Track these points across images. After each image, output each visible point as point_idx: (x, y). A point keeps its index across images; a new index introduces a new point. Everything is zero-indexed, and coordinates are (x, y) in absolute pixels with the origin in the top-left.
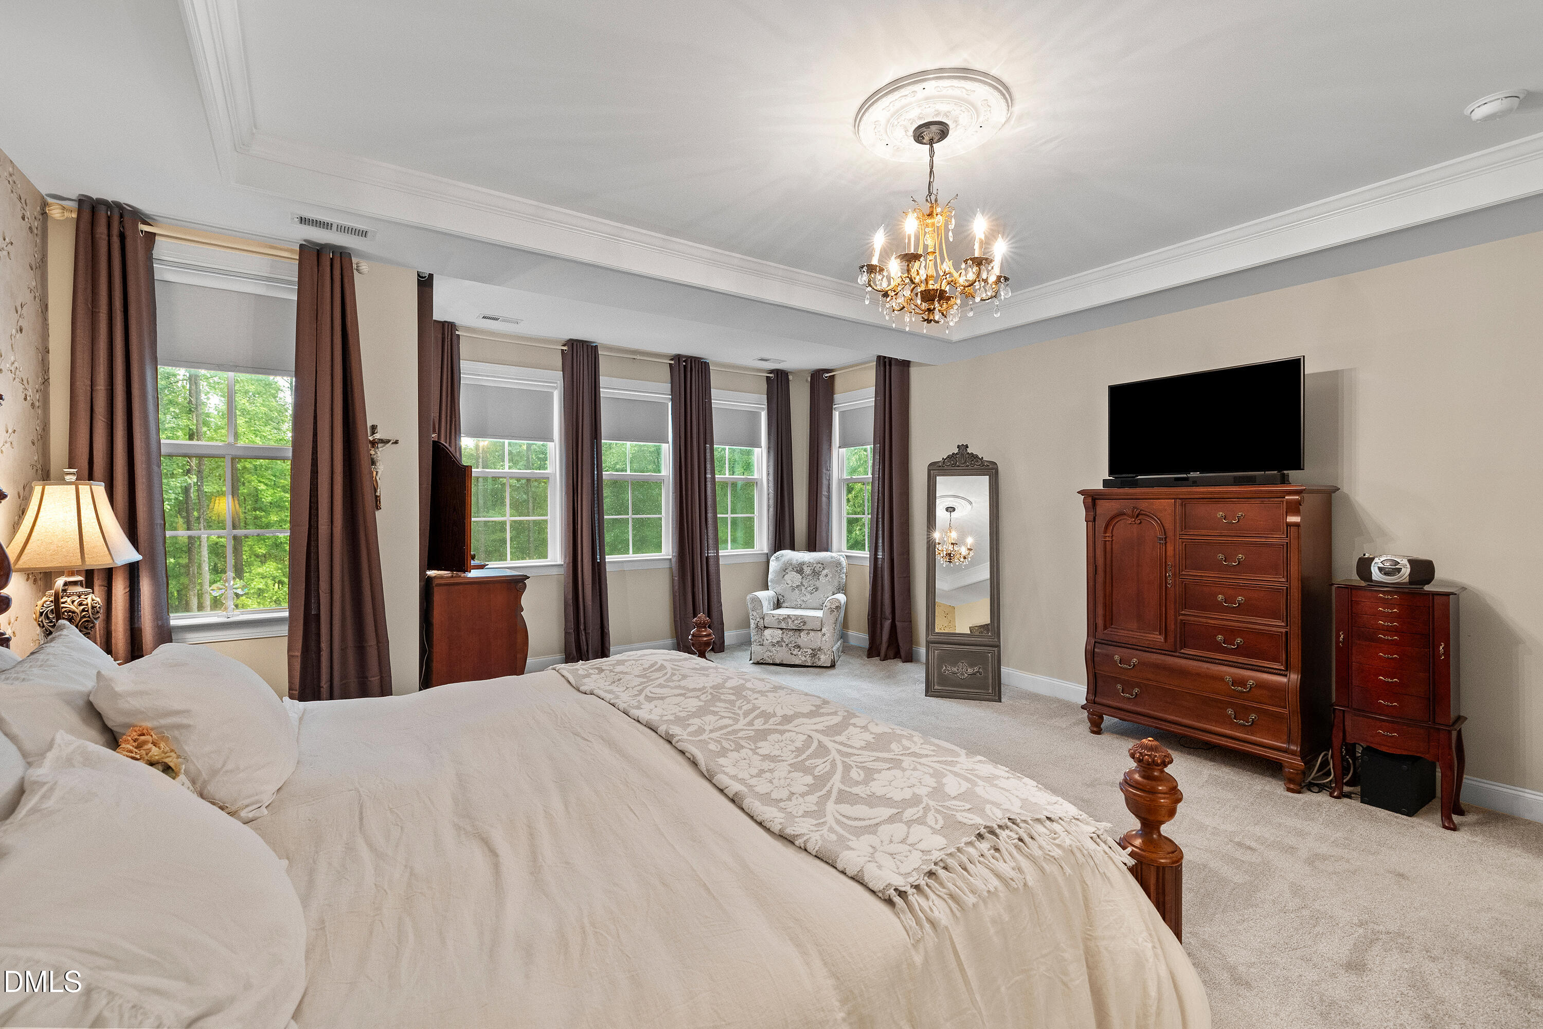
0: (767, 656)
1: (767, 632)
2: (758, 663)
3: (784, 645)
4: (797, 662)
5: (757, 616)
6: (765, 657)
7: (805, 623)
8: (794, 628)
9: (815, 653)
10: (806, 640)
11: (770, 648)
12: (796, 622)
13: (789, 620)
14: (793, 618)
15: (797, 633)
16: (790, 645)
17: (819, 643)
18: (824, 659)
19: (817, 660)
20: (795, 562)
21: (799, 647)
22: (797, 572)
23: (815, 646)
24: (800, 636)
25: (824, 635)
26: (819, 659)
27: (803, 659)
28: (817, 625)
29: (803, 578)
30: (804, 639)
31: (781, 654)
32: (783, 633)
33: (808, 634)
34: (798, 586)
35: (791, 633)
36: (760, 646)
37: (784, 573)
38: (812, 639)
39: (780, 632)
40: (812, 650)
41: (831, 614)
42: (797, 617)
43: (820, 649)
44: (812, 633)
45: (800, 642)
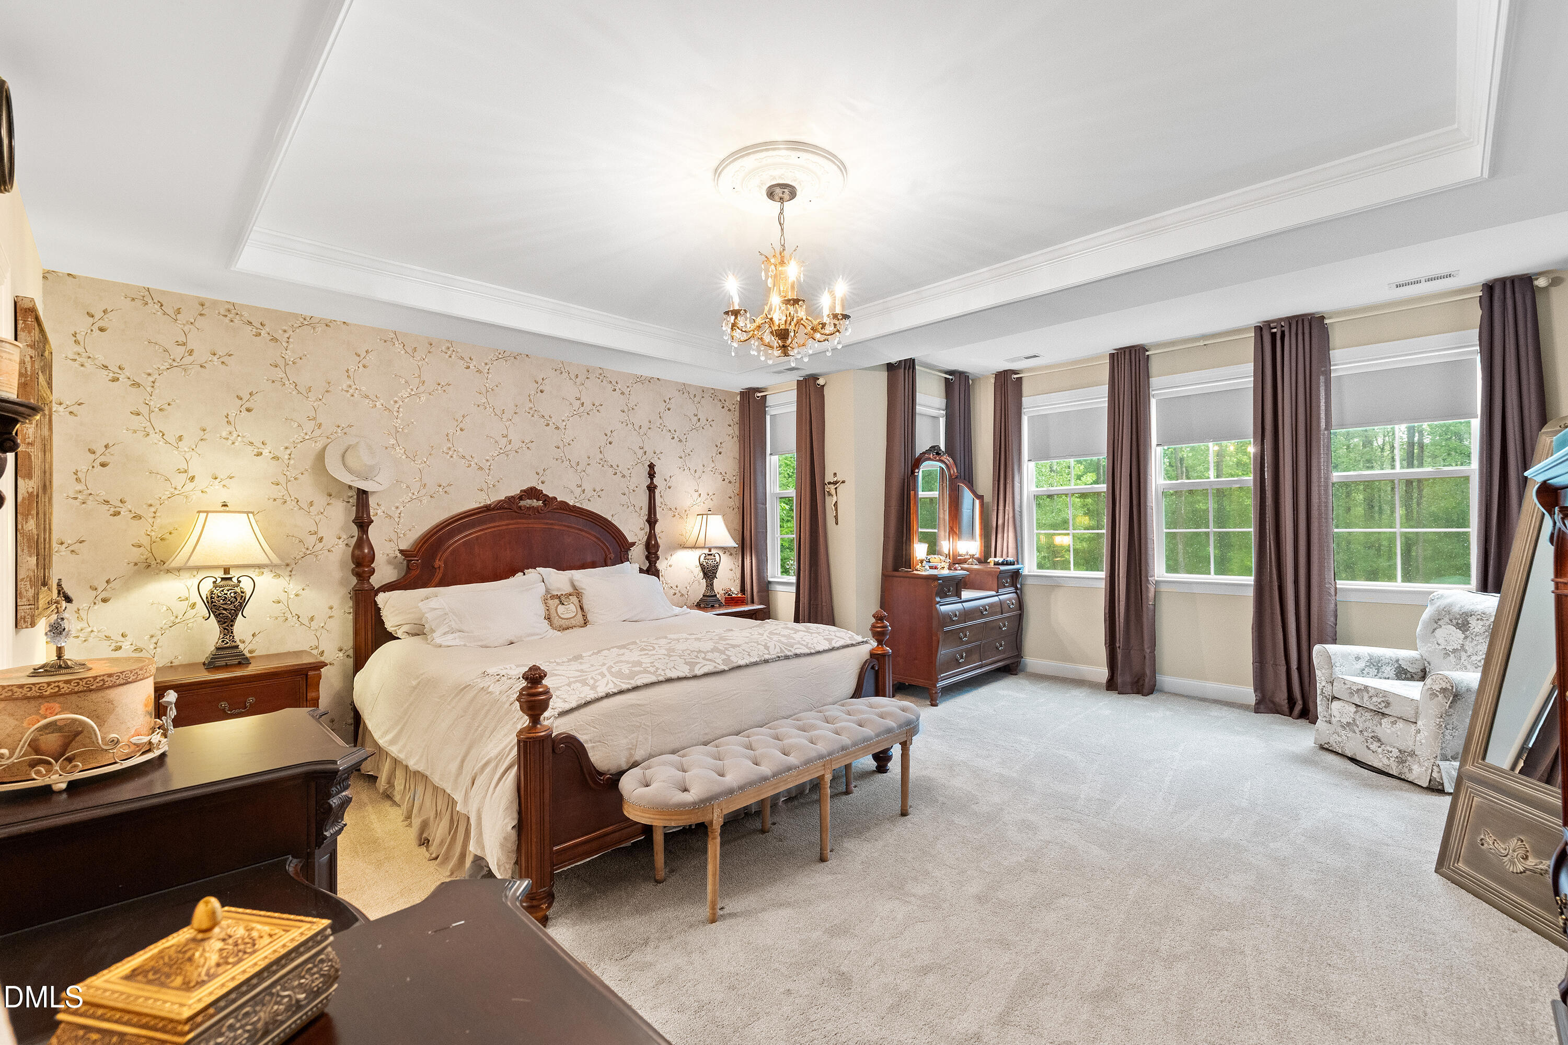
0: (1333, 741)
1: (1335, 705)
2: (1322, 748)
3: (1357, 730)
4: (1376, 764)
5: (1323, 678)
6: (1331, 741)
7: (1388, 704)
8: (1372, 708)
9: (1404, 756)
10: (1388, 731)
11: (1339, 729)
12: (1374, 699)
13: (1365, 694)
14: (1372, 692)
15: (1377, 718)
16: (1365, 734)
17: (1411, 743)
18: (1419, 772)
19: (1406, 770)
20: (1456, 609)
21: (1379, 740)
22: (1458, 626)
23: (1408, 745)
24: (1381, 724)
25: (1418, 731)
26: (1410, 770)
27: (1385, 761)
28: (1409, 713)
29: (1466, 637)
30: (1385, 728)
31: (1354, 746)
32: (1356, 712)
33: (1394, 723)
34: (1455, 651)
35: (1368, 715)
36: (1325, 724)
37: (1436, 625)
38: (1399, 733)
39: (1353, 709)
40: (1400, 751)
41: (1431, 699)
42: (1378, 692)
43: (1412, 754)
44: (1401, 724)
45: (1379, 732)
